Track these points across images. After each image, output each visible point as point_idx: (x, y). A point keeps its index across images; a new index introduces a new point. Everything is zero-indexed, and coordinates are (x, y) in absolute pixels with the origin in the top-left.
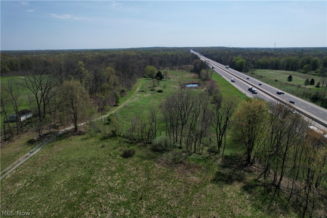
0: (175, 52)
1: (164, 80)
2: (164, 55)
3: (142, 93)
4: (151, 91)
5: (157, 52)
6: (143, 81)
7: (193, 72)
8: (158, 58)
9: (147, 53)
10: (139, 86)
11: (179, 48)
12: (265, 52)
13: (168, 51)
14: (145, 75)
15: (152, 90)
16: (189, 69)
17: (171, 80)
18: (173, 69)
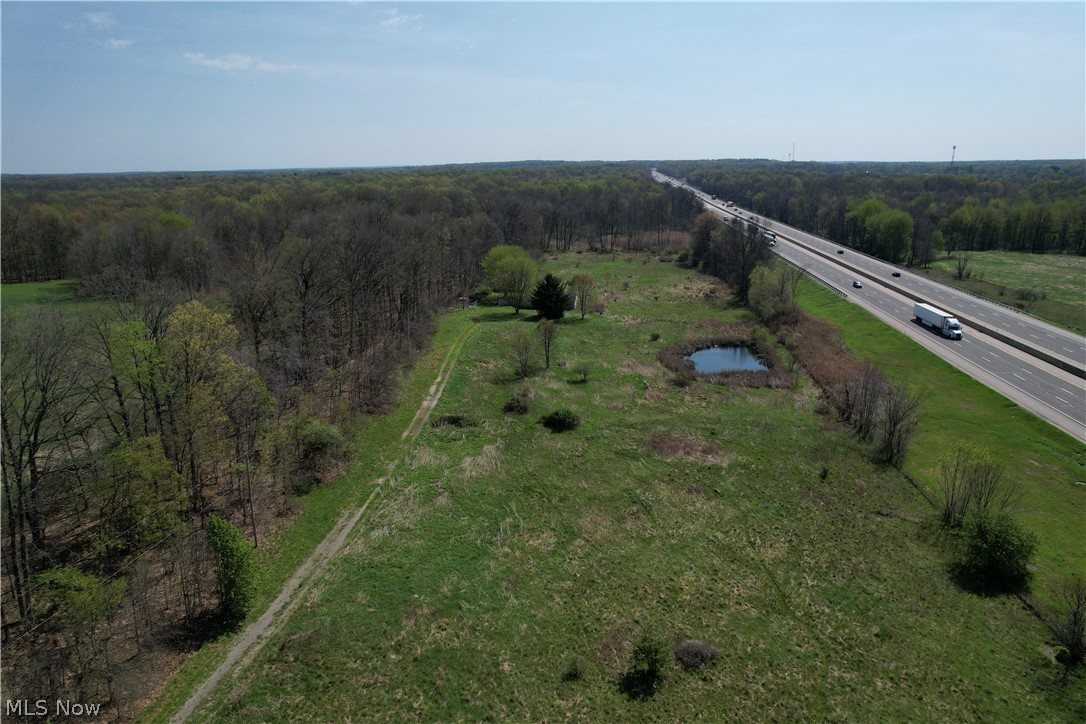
0: (599, 178)
1: (573, 321)
2: (564, 191)
3: (454, 432)
4: (509, 419)
5: (536, 179)
6: (472, 323)
7: (695, 265)
8: (539, 204)
9: (501, 183)
10: (445, 371)
11: (611, 165)
12: (940, 178)
13: (573, 174)
14: (483, 287)
15: (509, 409)
16: (669, 248)
17: (609, 317)
18: (603, 251)
